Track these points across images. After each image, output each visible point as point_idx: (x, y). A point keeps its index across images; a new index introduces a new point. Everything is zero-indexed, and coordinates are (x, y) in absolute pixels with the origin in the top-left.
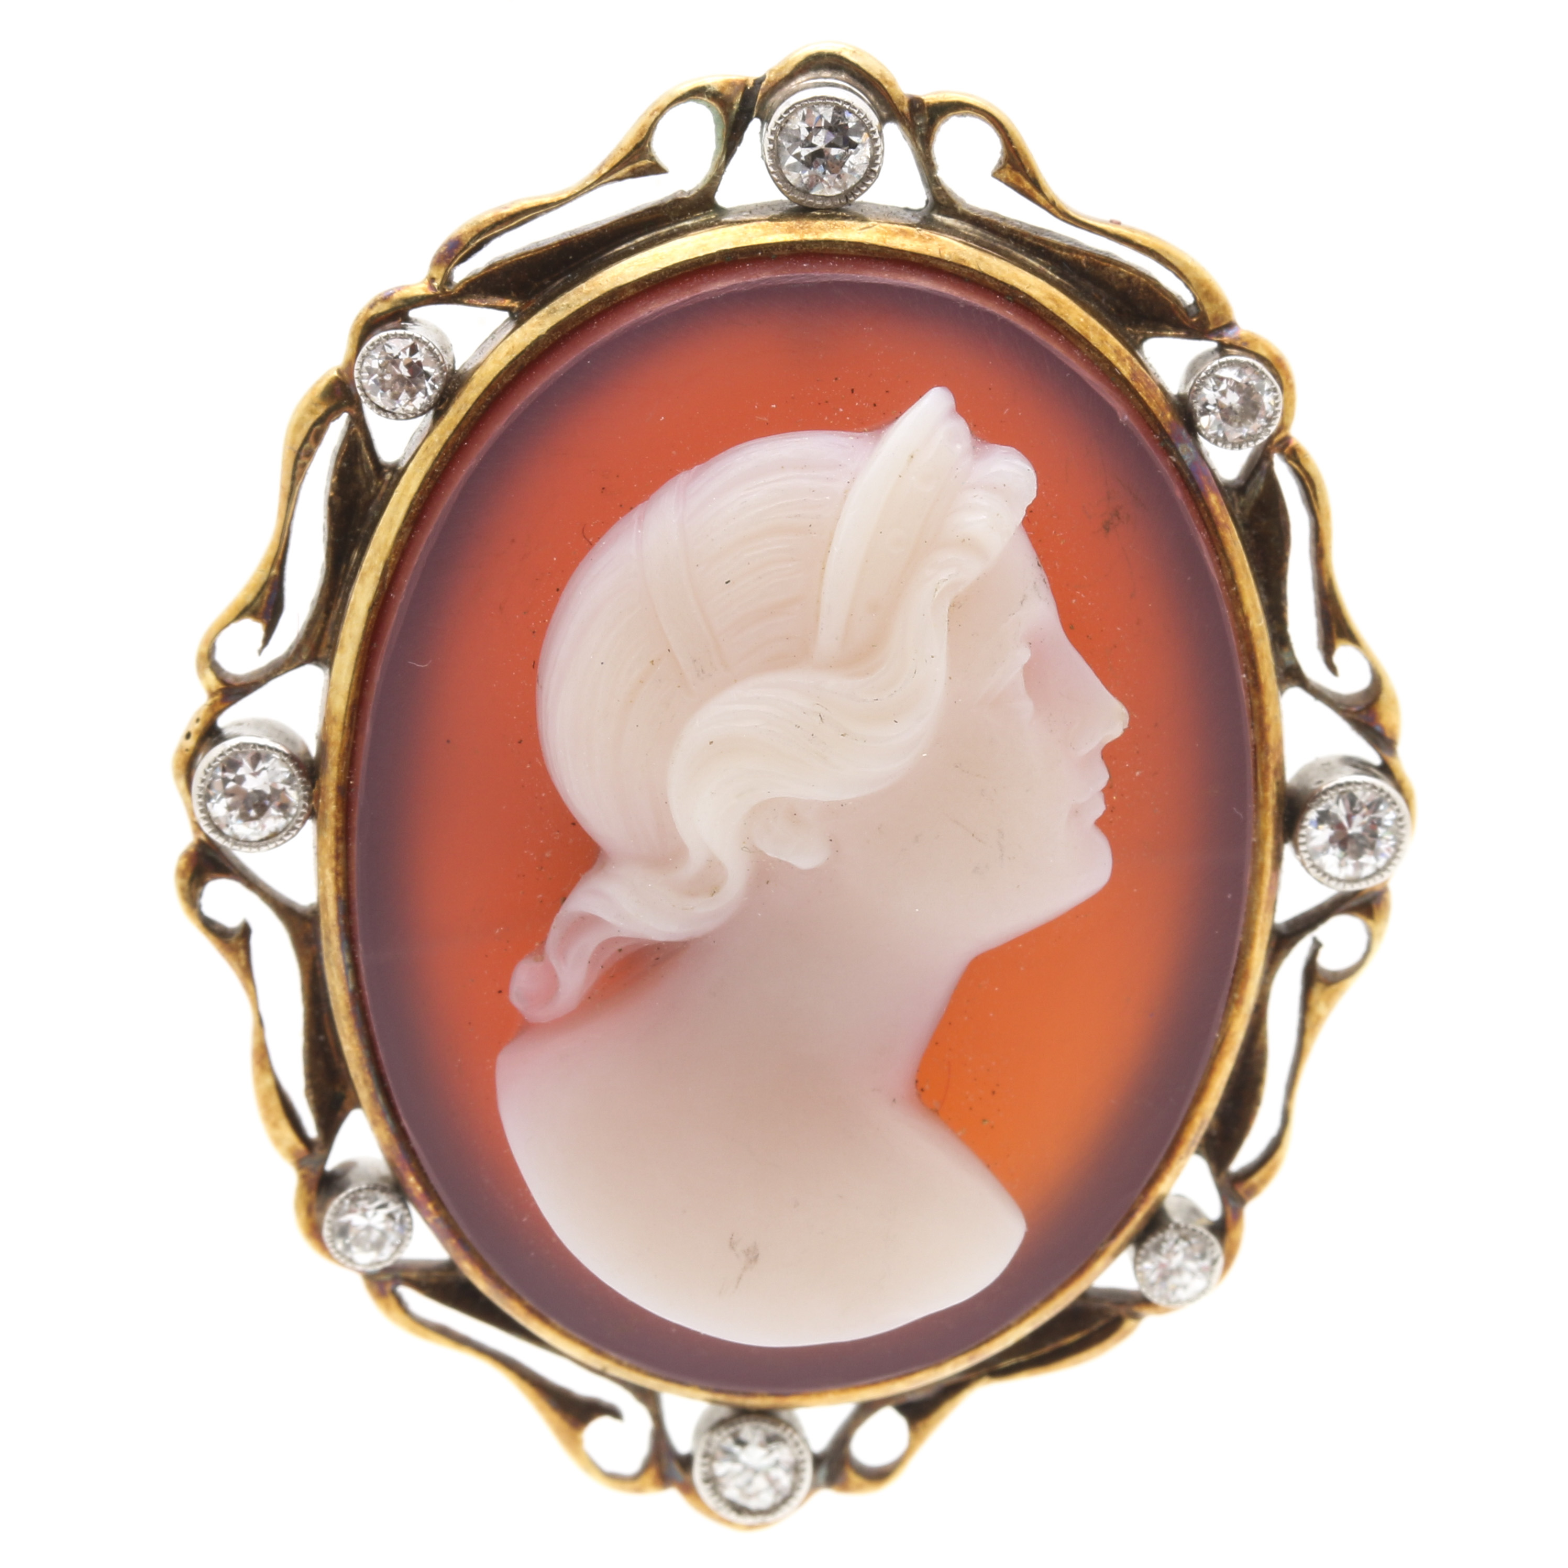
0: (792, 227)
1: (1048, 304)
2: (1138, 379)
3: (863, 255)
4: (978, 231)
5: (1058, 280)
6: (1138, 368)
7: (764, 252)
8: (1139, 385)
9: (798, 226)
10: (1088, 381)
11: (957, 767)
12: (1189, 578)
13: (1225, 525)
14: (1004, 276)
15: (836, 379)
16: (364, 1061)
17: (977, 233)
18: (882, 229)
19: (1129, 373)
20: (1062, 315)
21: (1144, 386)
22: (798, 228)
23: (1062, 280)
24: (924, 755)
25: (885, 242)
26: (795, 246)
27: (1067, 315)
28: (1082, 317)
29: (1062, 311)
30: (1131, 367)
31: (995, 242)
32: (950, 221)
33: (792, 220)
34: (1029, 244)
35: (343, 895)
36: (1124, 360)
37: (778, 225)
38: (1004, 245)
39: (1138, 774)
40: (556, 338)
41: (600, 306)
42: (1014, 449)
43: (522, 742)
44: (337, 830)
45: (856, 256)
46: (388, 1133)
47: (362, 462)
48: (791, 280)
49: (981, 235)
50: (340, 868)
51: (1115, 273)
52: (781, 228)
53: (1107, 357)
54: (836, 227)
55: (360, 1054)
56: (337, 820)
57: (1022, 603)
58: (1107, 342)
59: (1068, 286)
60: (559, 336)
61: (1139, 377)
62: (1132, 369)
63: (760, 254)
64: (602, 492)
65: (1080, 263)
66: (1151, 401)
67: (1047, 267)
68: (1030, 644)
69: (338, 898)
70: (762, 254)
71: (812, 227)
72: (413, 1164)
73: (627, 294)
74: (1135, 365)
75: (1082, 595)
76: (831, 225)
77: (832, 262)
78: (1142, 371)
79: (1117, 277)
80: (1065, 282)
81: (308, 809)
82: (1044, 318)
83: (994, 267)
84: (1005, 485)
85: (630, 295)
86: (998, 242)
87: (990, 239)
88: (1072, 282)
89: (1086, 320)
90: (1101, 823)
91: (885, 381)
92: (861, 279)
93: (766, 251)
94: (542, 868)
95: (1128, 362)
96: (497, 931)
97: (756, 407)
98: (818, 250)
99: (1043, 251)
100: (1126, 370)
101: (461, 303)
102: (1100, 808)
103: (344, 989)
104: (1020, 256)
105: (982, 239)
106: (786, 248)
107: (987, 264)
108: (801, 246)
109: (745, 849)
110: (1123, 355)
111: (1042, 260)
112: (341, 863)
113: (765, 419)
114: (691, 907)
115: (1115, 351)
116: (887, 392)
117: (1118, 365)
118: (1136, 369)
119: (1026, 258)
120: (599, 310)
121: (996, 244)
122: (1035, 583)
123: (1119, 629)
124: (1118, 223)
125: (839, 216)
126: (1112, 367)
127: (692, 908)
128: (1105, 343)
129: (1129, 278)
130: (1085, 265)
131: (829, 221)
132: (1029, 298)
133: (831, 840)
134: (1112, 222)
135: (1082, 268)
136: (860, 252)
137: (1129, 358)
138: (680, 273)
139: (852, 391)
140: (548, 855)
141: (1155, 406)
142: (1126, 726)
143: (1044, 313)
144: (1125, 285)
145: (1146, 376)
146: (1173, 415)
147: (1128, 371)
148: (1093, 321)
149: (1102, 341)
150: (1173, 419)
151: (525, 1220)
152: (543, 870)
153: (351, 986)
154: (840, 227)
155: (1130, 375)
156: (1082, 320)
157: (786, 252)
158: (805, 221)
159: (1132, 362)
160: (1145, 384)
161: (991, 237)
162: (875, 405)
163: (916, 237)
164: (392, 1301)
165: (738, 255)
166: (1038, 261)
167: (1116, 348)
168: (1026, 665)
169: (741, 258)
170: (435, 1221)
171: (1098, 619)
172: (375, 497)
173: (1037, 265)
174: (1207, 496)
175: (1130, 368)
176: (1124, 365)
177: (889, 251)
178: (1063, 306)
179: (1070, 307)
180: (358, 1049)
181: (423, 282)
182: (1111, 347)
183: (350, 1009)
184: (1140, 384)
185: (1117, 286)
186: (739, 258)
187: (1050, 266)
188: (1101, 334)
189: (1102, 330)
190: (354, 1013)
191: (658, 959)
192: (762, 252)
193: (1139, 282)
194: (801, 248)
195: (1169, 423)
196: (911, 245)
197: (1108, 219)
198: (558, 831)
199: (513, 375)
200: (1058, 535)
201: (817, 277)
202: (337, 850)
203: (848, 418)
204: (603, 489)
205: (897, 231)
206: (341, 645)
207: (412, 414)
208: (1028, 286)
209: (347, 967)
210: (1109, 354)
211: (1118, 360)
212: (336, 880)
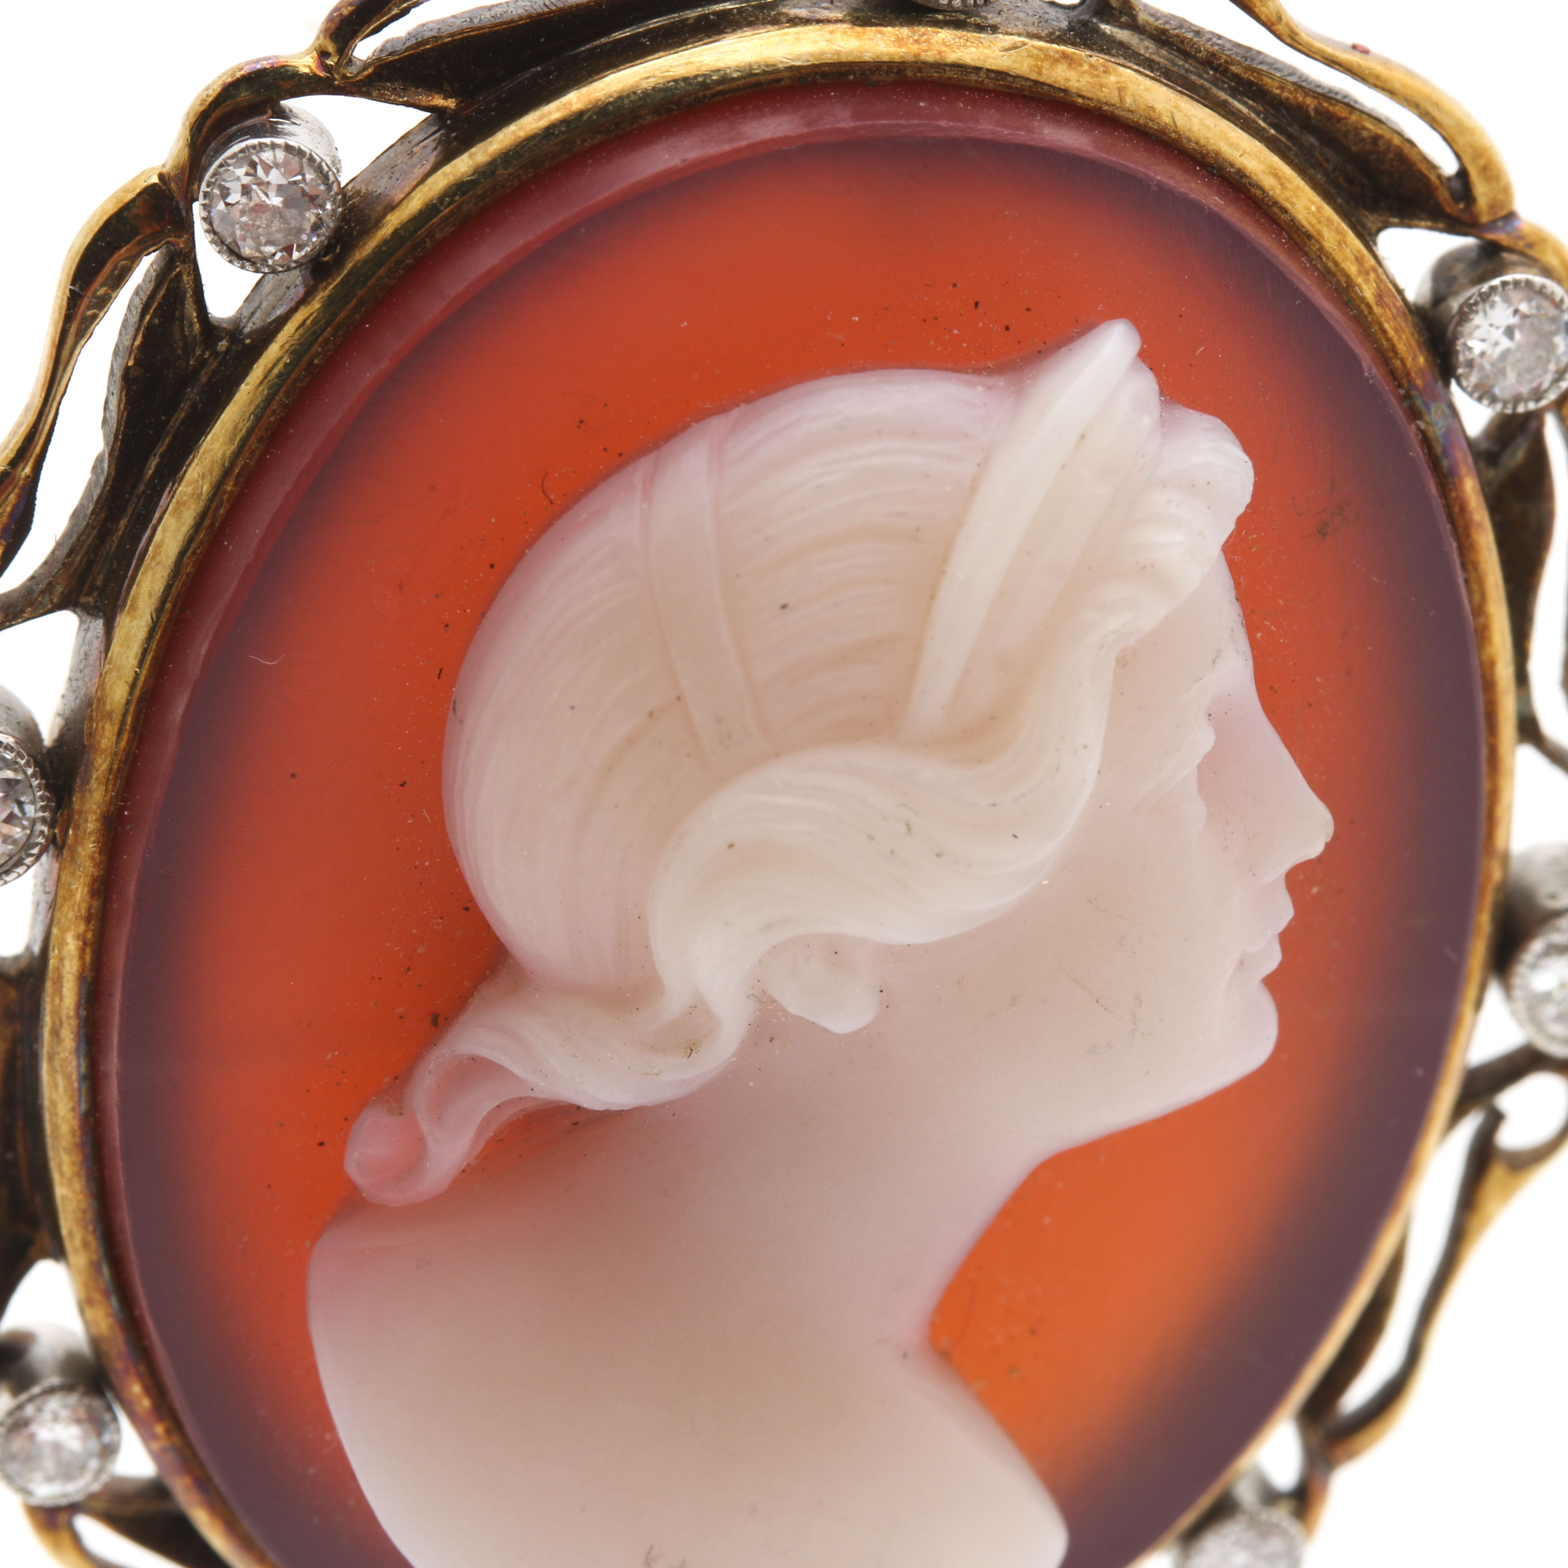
0: (903, 39)
1: (1268, 182)
2: (1385, 303)
3: (1006, 90)
4: (1163, 52)
5: (1273, 135)
6: (1386, 286)
7: (858, 75)
8: (1386, 312)
9: (911, 37)
10: (1325, 314)
11: (1090, 902)
12: (1432, 613)
13: (1480, 525)
14: (1208, 135)
15: (955, 285)
16: (89, 1215)
17: (1161, 56)
18: (1036, 51)
19: (1373, 294)
20: (1287, 200)
21: (1392, 313)
22: (911, 40)
23: (1279, 136)
24: (1045, 882)
25: (1040, 73)
26: (906, 70)
27: (1294, 200)
28: (1313, 203)
29: (1287, 194)
30: (1376, 283)
31: (1187, 71)
32: (1123, 35)
33: (902, 25)
34: (1236, 77)
35: (89, 975)
36: (1368, 274)
37: (881, 33)
38: (1200, 76)
39: (1315, 890)
40: (525, 178)
41: (599, 137)
42: (1219, 421)
43: (406, 785)
44: (94, 880)
45: (994, 91)
46: (110, 1320)
47: (182, 318)
48: (904, 131)
49: (1168, 59)
50: (89, 935)
51: (1356, 128)
52: (885, 38)
53: (1346, 268)
54: (968, 44)
55: (84, 1205)
56: (96, 865)
57: (1214, 662)
58: (1346, 244)
59: (1287, 146)
60: (530, 175)
61: (1385, 299)
62: (1378, 287)
63: (852, 77)
64: (579, 427)
65: (1307, 111)
66: (1400, 338)
67: (1258, 113)
68: (1210, 715)
69: (81, 978)
70: (854, 78)
71: (932, 41)
72: (142, 1368)
73: (642, 122)
74: (1381, 280)
75: (1273, 627)
76: (962, 41)
77: (961, 102)
78: (1390, 290)
79: (1357, 134)
80: (1283, 139)
81: (47, 838)
82: (1260, 203)
83: (1195, 120)
84: (1208, 483)
85: (646, 122)
86: (1191, 72)
87: (1179, 66)
88: (1290, 137)
89: (1319, 209)
90: (1272, 982)
91: (1026, 293)
92: (1009, 137)
93: (861, 74)
94: (409, 969)
95: (1372, 275)
96: (329, 1056)
97: (829, 318)
98: (940, 78)
99: (1254, 88)
100: (1369, 288)
101: (367, 95)
102: (1273, 960)
103: (73, 1109)
104: (1223, 95)
105: (1169, 65)
106: (892, 73)
107: (1186, 116)
108: (916, 70)
109: (752, 997)
110: (1367, 265)
111: (1250, 102)
112: (92, 928)
113: (840, 337)
114: (656, 1071)
115: (1357, 259)
116: (1028, 310)
117: (1360, 280)
118: (1383, 286)
119: (1231, 100)
120: (595, 141)
121: (1189, 74)
122: (1233, 630)
123: (1319, 680)
124: (1365, 52)
125: (971, 24)
126: (1350, 284)
127: (657, 1074)
128: (1343, 246)
129: (1376, 138)
130: (1312, 114)
131: (960, 33)
132: (1241, 173)
133: (882, 991)
134: (1354, 47)
135: (1309, 117)
136: (1002, 85)
137: (1374, 270)
138: (727, 96)
139: (977, 304)
140: (421, 950)
141: (1405, 345)
142: (1329, 840)
143: (1261, 196)
144: (1368, 147)
145: (1395, 297)
146: (1426, 360)
147: (1373, 290)
148: (1328, 211)
149: (1340, 243)
150: (1426, 365)
151: (312, 1471)
152: (410, 973)
153: (84, 1107)
154: (975, 45)
155: (1375, 297)
156: (1313, 208)
157: (891, 77)
158: (922, 29)
159: (1378, 276)
160: (1394, 311)
161: (1181, 63)
162: (1007, 328)
163: (1086, 67)
164: (66, 1538)
165: (818, 77)
166: (1245, 104)
167: (1357, 254)
168: (1208, 757)
169: (824, 81)
170: (164, 1450)
171: (1291, 663)
172: (196, 371)
173: (1245, 110)
174: (1461, 482)
175: (1375, 285)
176: (1367, 281)
177: (1046, 88)
178: (1288, 185)
179: (1298, 187)
180: (81, 1197)
181: (307, 53)
182: (1352, 251)
183: (78, 1140)
184: (1387, 310)
185: (1354, 148)
186: (818, 81)
187: (1262, 112)
188: (1339, 232)
189: (1339, 224)
190: (82, 1146)
191: (576, 1124)
192: (855, 74)
193: (1389, 143)
194: (915, 73)
195: (1421, 370)
196: (1079, 81)
197: (1350, 42)
198: (441, 918)
199: (453, 229)
200: (1250, 537)
201: (943, 129)
202: (89, 909)
203: (965, 345)
204: (581, 422)
205: (1057, 56)
206: (132, 605)
207: (282, 266)
208: (1242, 152)
209: (83, 1078)
210: (1349, 264)
211: (1360, 272)
212: (82, 951)
